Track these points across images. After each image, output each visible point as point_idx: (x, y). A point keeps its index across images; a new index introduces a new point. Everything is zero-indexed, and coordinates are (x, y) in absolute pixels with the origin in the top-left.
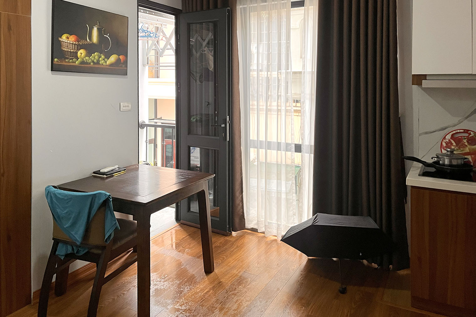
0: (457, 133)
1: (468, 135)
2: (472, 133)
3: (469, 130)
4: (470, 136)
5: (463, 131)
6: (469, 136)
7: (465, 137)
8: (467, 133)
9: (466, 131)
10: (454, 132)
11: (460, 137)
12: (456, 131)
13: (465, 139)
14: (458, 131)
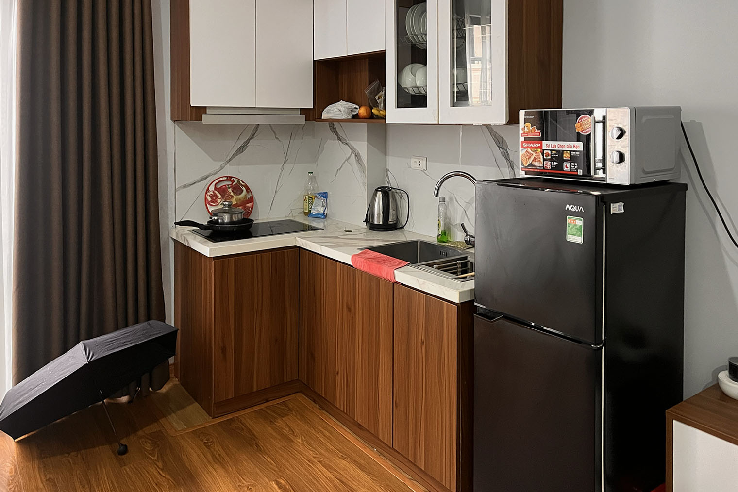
0: (220, 181)
1: (230, 183)
2: (235, 180)
3: (232, 177)
4: (234, 183)
5: (225, 178)
6: (232, 183)
7: (229, 186)
8: (230, 180)
9: (229, 178)
10: (217, 181)
11: (224, 187)
12: (219, 180)
13: (230, 188)
14: (221, 179)
